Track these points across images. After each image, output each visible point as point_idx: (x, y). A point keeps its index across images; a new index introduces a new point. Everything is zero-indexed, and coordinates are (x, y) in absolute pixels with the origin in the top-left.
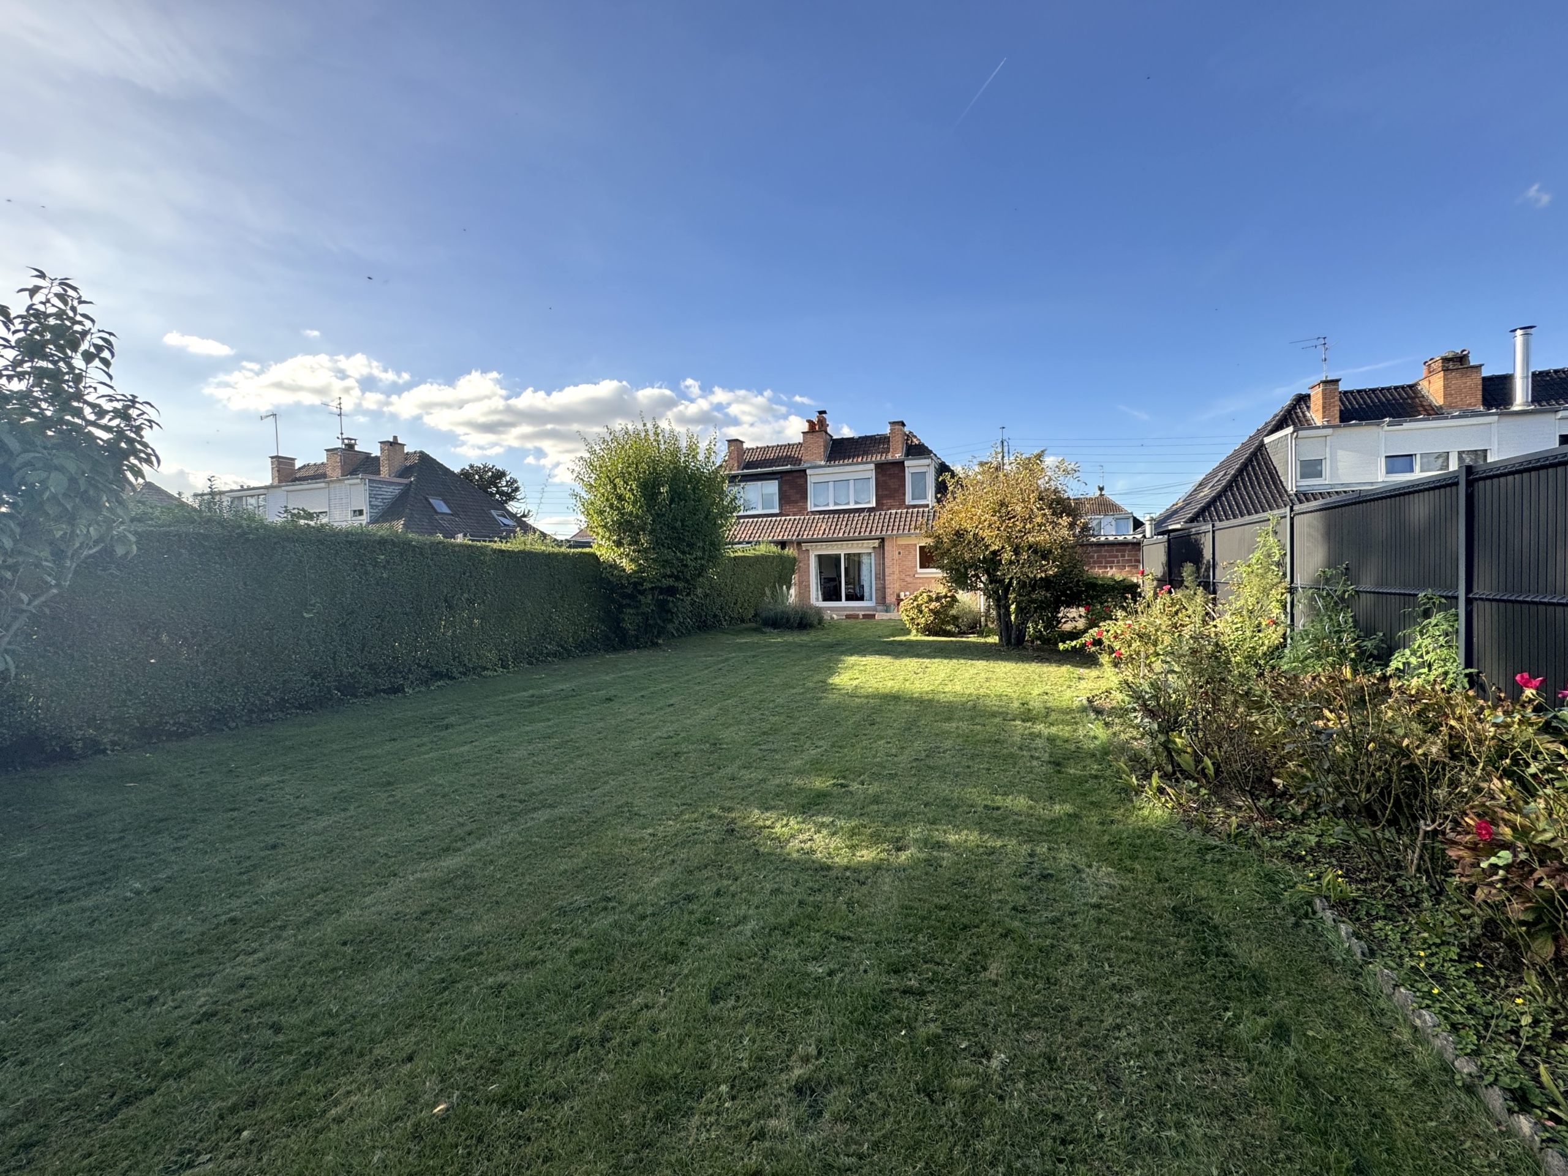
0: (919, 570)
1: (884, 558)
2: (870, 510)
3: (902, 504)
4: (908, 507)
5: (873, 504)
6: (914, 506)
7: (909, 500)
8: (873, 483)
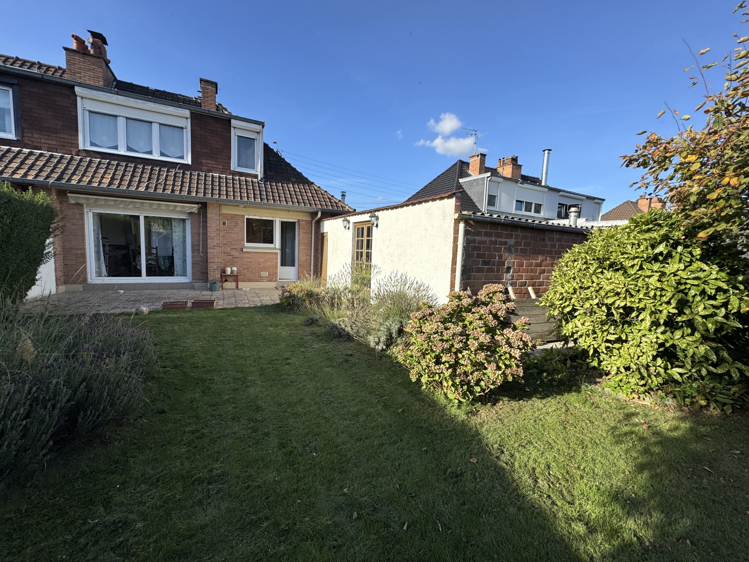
0: (247, 245)
1: (205, 227)
2: (184, 167)
3: (226, 168)
4: (234, 173)
5: (188, 160)
6: (241, 174)
7: (234, 166)
8: (187, 135)
